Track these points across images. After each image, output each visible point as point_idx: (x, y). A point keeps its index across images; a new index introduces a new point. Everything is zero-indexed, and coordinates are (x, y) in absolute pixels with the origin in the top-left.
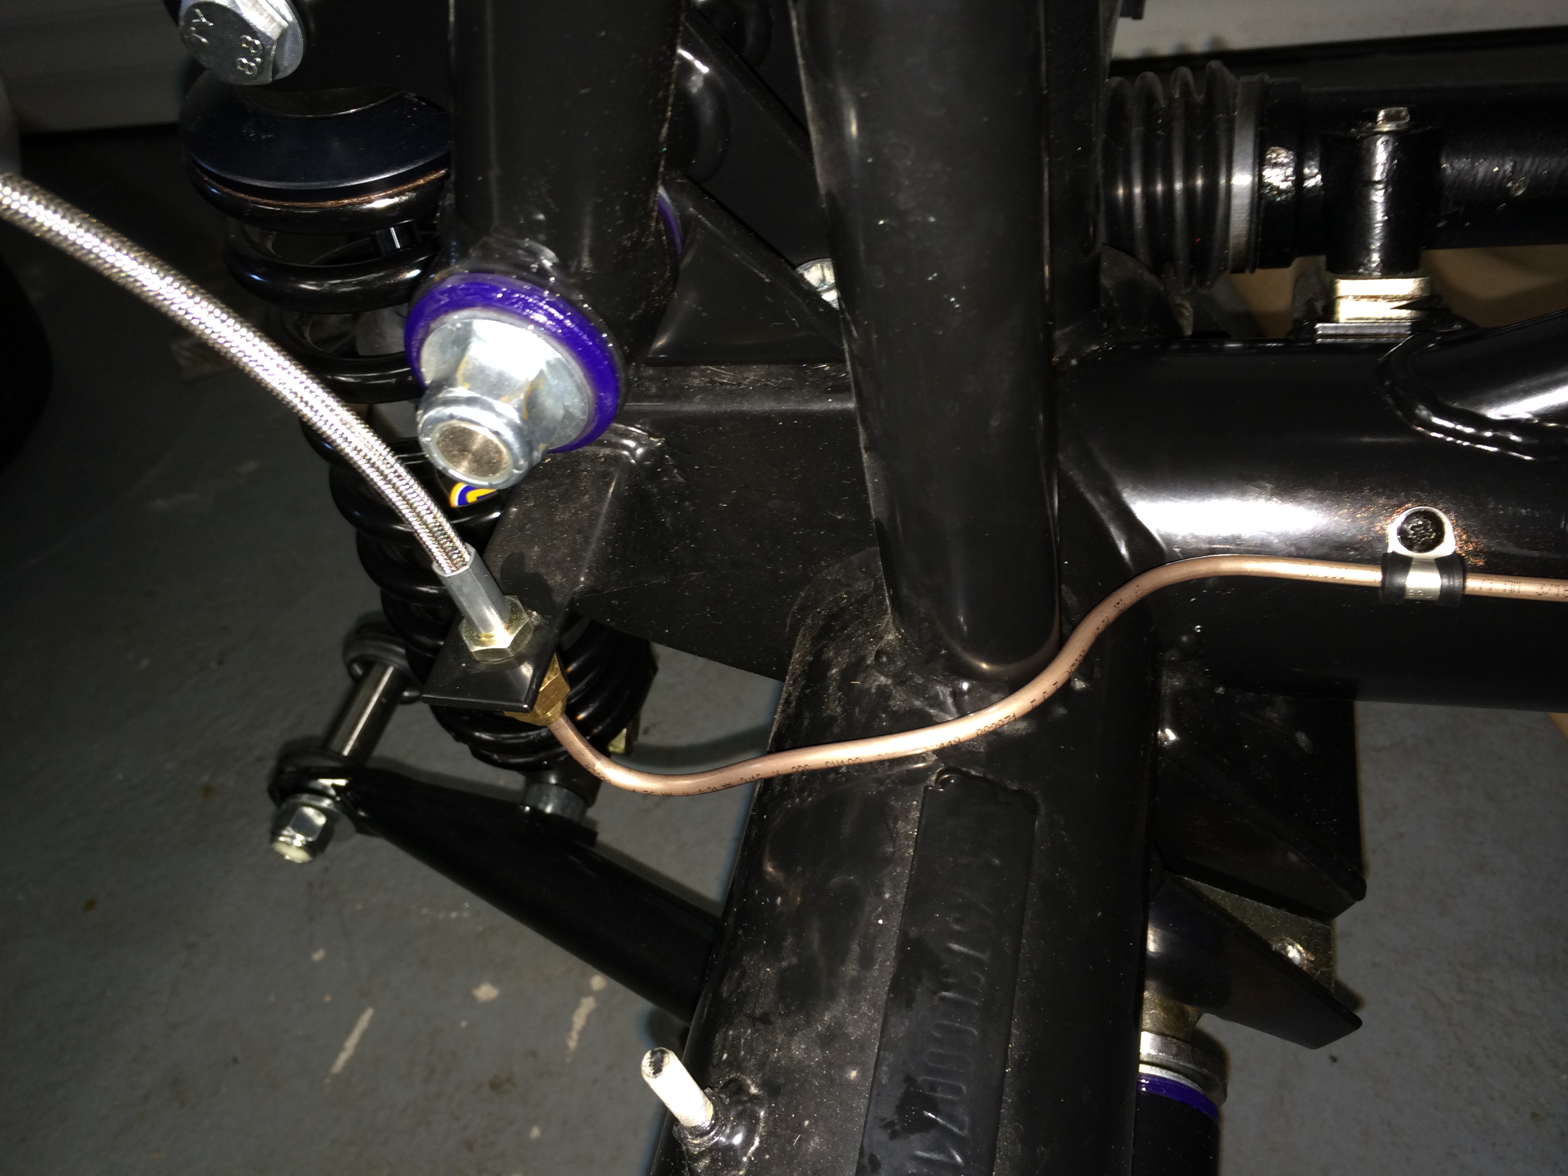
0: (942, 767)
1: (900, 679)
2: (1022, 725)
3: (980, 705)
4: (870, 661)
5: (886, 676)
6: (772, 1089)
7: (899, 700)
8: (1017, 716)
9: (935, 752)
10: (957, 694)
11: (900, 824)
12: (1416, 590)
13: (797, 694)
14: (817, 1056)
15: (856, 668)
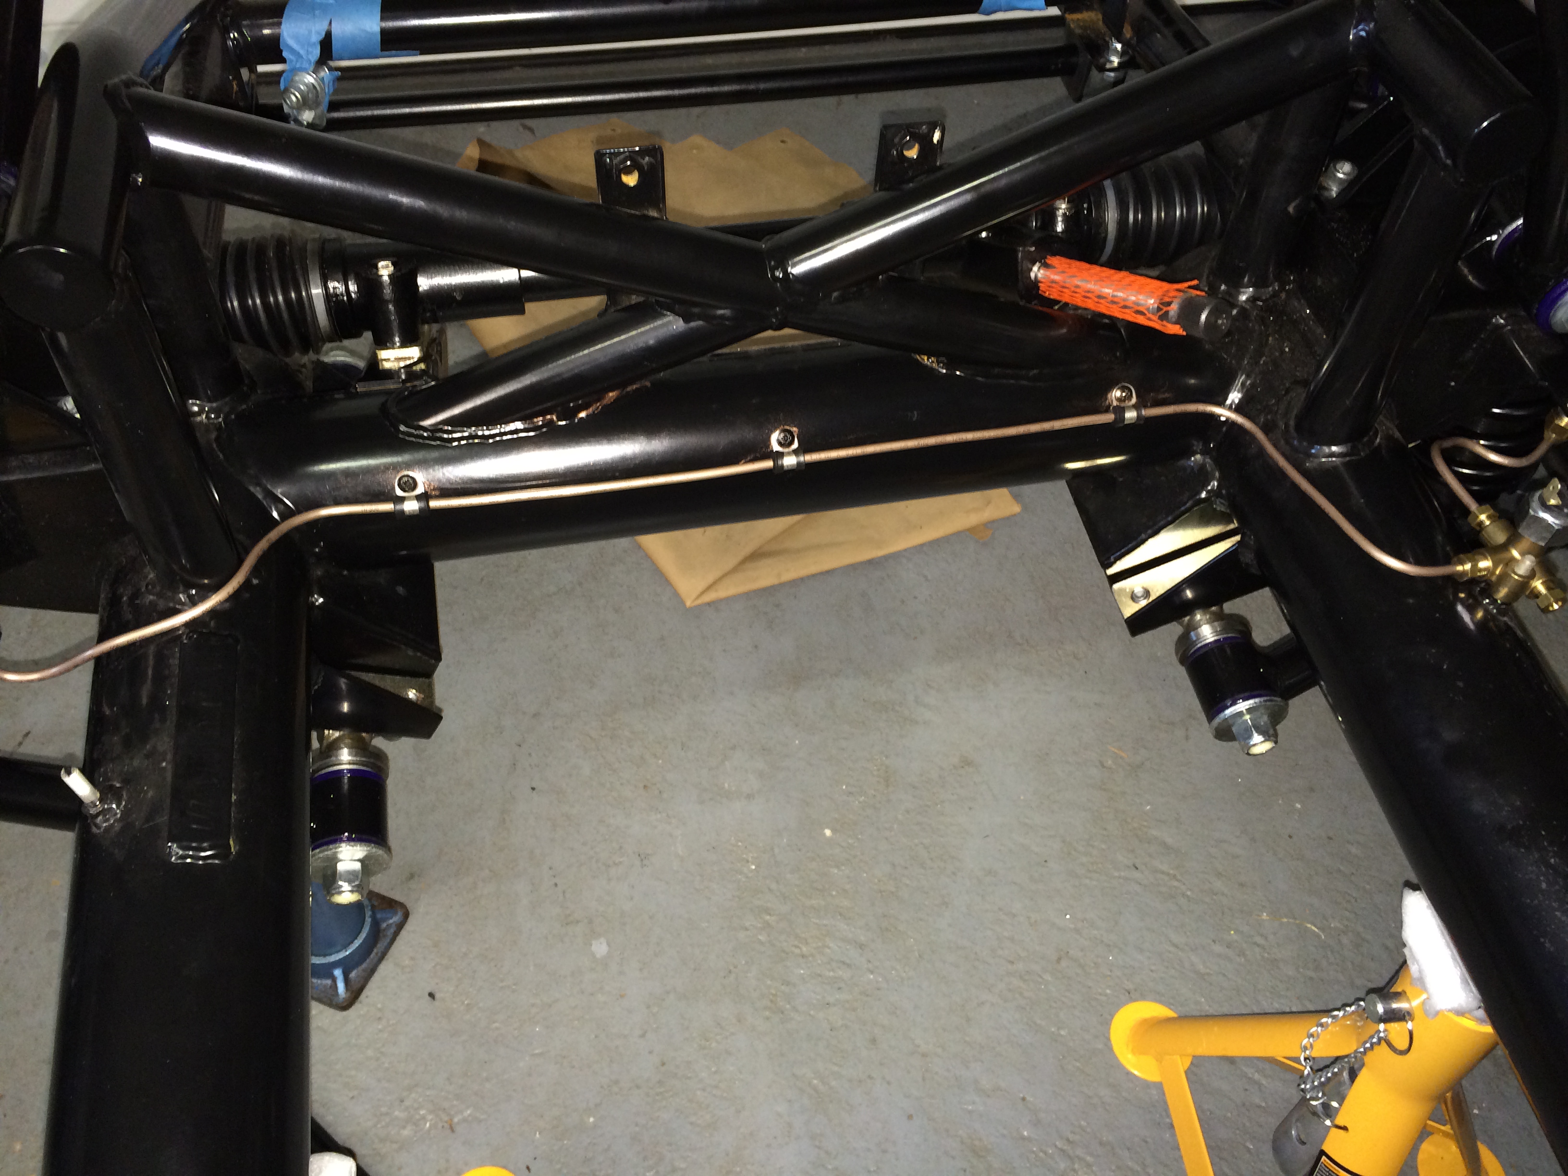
0: (187, 631)
1: (160, 595)
2: (227, 605)
3: (203, 598)
4: (143, 589)
5: (153, 595)
6: (126, 781)
7: (161, 604)
8: (222, 601)
9: (183, 625)
10: (190, 597)
11: (171, 661)
12: (409, 511)
13: (107, 615)
14: (146, 762)
15: (136, 595)
